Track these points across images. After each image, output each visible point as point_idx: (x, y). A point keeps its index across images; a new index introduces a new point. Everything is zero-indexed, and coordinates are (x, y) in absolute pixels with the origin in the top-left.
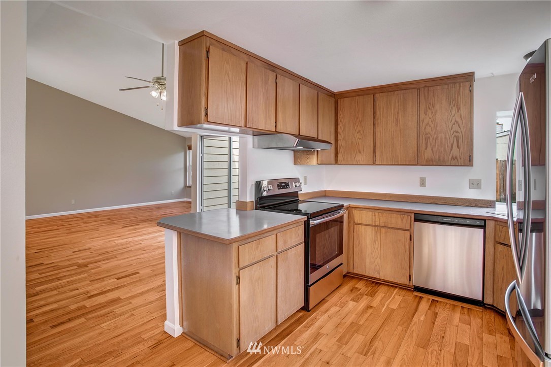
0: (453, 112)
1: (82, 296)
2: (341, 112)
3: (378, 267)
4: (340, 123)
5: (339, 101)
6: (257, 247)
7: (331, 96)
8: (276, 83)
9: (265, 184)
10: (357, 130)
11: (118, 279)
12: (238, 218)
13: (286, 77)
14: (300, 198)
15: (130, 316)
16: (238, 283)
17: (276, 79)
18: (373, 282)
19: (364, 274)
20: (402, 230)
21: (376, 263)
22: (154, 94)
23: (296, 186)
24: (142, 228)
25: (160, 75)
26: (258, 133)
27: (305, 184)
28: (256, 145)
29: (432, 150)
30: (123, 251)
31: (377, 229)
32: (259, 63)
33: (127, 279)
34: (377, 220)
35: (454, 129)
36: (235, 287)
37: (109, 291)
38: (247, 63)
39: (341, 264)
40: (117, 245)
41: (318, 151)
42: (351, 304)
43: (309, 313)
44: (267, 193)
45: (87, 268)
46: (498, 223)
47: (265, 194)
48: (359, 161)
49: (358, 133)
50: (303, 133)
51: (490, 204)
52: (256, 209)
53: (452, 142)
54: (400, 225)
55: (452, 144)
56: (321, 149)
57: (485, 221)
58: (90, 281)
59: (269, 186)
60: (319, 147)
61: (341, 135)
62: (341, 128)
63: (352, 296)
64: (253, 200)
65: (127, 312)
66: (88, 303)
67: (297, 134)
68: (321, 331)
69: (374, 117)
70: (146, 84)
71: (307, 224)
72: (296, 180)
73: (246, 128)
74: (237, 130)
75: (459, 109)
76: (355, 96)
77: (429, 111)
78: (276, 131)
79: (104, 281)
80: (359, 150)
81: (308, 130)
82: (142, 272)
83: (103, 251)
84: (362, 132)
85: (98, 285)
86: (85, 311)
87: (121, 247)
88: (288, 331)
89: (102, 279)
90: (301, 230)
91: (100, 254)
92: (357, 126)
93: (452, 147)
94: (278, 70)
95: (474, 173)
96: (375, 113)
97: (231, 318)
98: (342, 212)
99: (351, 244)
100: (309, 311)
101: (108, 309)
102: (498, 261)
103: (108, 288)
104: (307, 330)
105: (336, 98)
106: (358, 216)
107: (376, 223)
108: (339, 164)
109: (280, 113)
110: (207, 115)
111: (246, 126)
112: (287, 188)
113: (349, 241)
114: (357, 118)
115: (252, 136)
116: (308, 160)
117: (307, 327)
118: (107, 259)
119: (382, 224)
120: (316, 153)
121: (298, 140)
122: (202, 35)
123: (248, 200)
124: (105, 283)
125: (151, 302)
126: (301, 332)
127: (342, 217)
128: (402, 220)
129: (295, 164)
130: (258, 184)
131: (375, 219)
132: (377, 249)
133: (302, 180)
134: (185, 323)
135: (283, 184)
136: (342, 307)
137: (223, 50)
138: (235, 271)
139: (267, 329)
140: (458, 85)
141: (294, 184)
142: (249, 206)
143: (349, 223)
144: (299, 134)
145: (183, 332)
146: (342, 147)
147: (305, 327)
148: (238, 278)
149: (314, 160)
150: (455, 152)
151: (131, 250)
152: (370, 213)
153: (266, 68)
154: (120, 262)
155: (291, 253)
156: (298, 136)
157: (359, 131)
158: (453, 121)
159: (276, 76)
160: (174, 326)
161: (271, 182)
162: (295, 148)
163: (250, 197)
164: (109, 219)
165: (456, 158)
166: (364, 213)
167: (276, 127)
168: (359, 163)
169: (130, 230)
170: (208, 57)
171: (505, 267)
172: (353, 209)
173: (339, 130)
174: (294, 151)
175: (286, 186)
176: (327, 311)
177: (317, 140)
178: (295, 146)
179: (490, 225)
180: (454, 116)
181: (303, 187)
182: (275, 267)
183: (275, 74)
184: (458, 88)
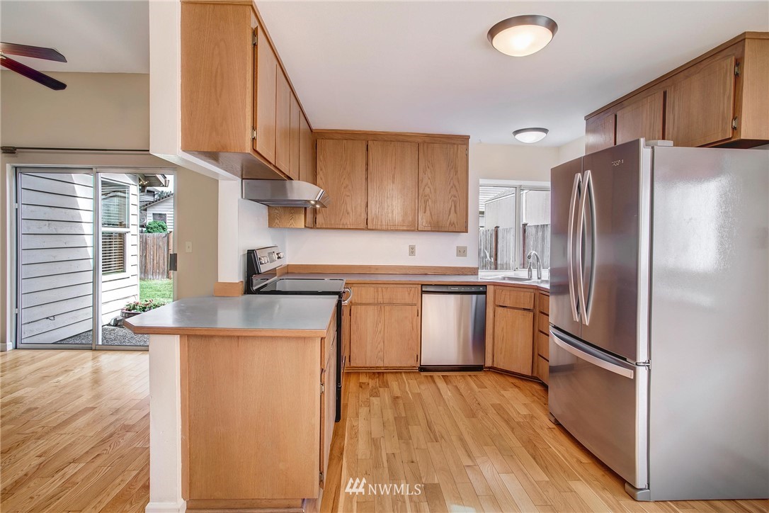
0: (451, 176)
2: (321, 157)
3: (381, 354)
4: (321, 173)
5: (319, 142)
10: (344, 185)
18: (374, 373)
19: (364, 365)
20: (409, 305)
21: (379, 349)
29: (431, 213)
31: (381, 307)
34: (380, 297)
35: (452, 193)
38: (276, 67)
41: (305, 209)
42: (375, 400)
46: (497, 287)
48: (346, 224)
49: (345, 188)
51: (474, 272)
53: (450, 207)
54: (408, 300)
55: (450, 209)
57: (486, 286)
63: (367, 392)
64: (242, 279)
68: (374, 437)
69: (367, 169)
71: (339, 306)
75: (456, 172)
76: (342, 140)
77: (429, 170)
80: (347, 210)
84: (350, 187)
92: (344, 179)
93: (450, 212)
95: (462, 240)
96: (367, 164)
100: (339, 420)
102: (497, 324)
104: (358, 441)
106: (356, 294)
107: (379, 300)
108: (318, 228)
110: (255, 140)
111: (275, 165)
114: (345, 169)
115: (241, 180)
117: (354, 438)
119: (386, 301)
121: (322, 190)
126: (353, 446)
128: (409, 294)
129: (270, 225)
130: (251, 255)
131: (378, 295)
132: (380, 332)
136: (370, 406)
140: (456, 146)
149: (300, 221)
150: (453, 217)
152: (371, 289)
157: (347, 186)
158: (452, 184)
159: (290, 93)
165: (454, 223)
166: (363, 289)
168: (346, 227)
170: (255, 45)
171: (505, 327)
172: (350, 286)
174: (268, 207)
176: (357, 414)
179: (490, 289)
180: (452, 179)
184: (456, 149)
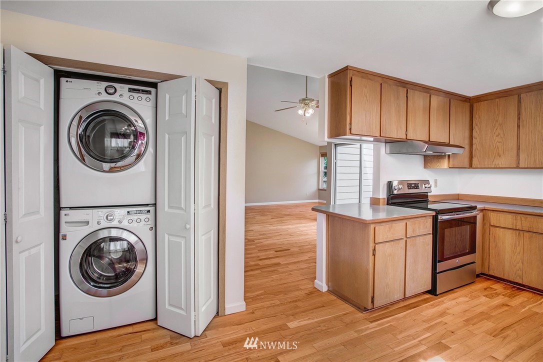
1: (255, 259)
2: (477, 117)
3: (520, 273)
4: (476, 128)
5: (475, 105)
6: (390, 230)
7: (465, 101)
8: (407, 97)
9: (395, 184)
10: (497, 134)
11: (276, 251)
12: (371, 211)
13: (416, 90)
14: (430, 199)
15: (289, 275)
16: (374, 255)
17: (407, 93)
19: (502, 277)
21: (518, 268)
22: (301, 112)
23: (425, 187)
24: (286, 220)
25: (305, 97)
26: (389, 141)
27: (436, 186)
28: (388, 151)
30: (276, 234)
31: (519, 233)
32: (391, 82)
33: (282, 252)
34: (519, 224)
36: (371, 257)
37: (272, 258)
38: (381, 84)
39: (474, 263)
40: (270, 230)
41: (449, 155)
42: (483, 299)
43: (436, 297)
44: (398, 191)
45: (254, 242)
47: (395, 192)
48: (498, 164)
49: (497, 136)
50: (433, 138)
52: (387, 205)
56: (453, 154)
58: (259, 250)
59: (400, 186)
60: (450, 151)
61: (476, 138)
62: (477, 132)
63: (486, 293)
64: (385, 197)
65: (286, 272)
66: (260, 263)
67: (427, 140)
68: (447, 311)
69: (519, 119)
70: (294, 105)
71: (435, 219)
72: (427, 182)
73: (380, 138)
74: (372, 139)
76: (495, 99)
78: (406, 139)
79: (267, 251)
80: (498, 154)
81: (438, 135)
82: (292, 250)
83: (262, 233)
84: (502, 135)
85: (264, 254)
86: (259, 267)
87: (274, 232)
88: (415, 305)
89: (266, 250)
90: (429, 222)
91: (260, 235)
92: (496, 129)
94: (408, 86)
96: (519, 114)
97: (367, 280)
98: (474, 213)
99: (486, 246)
100: (436, 295)
101: (273, 269)
103: (271, 256)
104: (433, 308)
105: (471, 103)
106: (494, 218)
107: (518, 227)
108: (474, 168)
109: (410, 123)
110: (350, 129)
111: (380, 136)
112: (417, 188)
113: (483, 243)
114: (497, 121)
115: (384, 144)
116: (439, 164)
117: (433, 306)
118: (266, 239)
119: (525, 229)
120: (447, 157)
121: (427, 145)
122: (346, 69)
123: (381, 197)
124: (268, 253)
125: (302, 269)
126: (427, 308)
127: (475, 217)
129: (425, 167)
130: (390, 184)
131: (516, 222)
132: (519, 254)
133: (432, 183)
134: (330, 284)
135: (413, 185)
136: (473, 299)
137: (362, 77)
138: (372, 245)
139: (396, 297)
141: (424, 185)
142: (381, 201)
143: (484, 225)
144: (429, 141)
145: (328, 290)
146: (477, 151)
147: (431, 305)
148: (374, 250)
149: (445, 164)
151: (281, 234)
152: (510, 216)
153: (398, 86)
154: (275, 241)
155: (420, 240)
156: (429, 142)
157: (499, 134)
159: (407, 90)
160: (322, 284)
161: (401, 182)
162: (425, 153)
163: (383, 195)
164: (260, 212)
166: (502, 215)
167: (406, 135)
168: (498, 167)
169: (277, 221)
170: (351, 86)
172: (489, 212)
173: (474, 134)
174: (424, 156)
175: (416, 186)
176: (455, 299)
177: (449, 145)
178: (424, 151)
181: (432, 188)
182: (405, 248)
183: (406, 89)
